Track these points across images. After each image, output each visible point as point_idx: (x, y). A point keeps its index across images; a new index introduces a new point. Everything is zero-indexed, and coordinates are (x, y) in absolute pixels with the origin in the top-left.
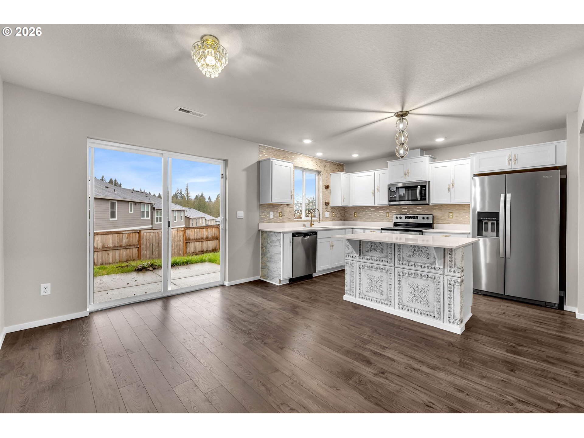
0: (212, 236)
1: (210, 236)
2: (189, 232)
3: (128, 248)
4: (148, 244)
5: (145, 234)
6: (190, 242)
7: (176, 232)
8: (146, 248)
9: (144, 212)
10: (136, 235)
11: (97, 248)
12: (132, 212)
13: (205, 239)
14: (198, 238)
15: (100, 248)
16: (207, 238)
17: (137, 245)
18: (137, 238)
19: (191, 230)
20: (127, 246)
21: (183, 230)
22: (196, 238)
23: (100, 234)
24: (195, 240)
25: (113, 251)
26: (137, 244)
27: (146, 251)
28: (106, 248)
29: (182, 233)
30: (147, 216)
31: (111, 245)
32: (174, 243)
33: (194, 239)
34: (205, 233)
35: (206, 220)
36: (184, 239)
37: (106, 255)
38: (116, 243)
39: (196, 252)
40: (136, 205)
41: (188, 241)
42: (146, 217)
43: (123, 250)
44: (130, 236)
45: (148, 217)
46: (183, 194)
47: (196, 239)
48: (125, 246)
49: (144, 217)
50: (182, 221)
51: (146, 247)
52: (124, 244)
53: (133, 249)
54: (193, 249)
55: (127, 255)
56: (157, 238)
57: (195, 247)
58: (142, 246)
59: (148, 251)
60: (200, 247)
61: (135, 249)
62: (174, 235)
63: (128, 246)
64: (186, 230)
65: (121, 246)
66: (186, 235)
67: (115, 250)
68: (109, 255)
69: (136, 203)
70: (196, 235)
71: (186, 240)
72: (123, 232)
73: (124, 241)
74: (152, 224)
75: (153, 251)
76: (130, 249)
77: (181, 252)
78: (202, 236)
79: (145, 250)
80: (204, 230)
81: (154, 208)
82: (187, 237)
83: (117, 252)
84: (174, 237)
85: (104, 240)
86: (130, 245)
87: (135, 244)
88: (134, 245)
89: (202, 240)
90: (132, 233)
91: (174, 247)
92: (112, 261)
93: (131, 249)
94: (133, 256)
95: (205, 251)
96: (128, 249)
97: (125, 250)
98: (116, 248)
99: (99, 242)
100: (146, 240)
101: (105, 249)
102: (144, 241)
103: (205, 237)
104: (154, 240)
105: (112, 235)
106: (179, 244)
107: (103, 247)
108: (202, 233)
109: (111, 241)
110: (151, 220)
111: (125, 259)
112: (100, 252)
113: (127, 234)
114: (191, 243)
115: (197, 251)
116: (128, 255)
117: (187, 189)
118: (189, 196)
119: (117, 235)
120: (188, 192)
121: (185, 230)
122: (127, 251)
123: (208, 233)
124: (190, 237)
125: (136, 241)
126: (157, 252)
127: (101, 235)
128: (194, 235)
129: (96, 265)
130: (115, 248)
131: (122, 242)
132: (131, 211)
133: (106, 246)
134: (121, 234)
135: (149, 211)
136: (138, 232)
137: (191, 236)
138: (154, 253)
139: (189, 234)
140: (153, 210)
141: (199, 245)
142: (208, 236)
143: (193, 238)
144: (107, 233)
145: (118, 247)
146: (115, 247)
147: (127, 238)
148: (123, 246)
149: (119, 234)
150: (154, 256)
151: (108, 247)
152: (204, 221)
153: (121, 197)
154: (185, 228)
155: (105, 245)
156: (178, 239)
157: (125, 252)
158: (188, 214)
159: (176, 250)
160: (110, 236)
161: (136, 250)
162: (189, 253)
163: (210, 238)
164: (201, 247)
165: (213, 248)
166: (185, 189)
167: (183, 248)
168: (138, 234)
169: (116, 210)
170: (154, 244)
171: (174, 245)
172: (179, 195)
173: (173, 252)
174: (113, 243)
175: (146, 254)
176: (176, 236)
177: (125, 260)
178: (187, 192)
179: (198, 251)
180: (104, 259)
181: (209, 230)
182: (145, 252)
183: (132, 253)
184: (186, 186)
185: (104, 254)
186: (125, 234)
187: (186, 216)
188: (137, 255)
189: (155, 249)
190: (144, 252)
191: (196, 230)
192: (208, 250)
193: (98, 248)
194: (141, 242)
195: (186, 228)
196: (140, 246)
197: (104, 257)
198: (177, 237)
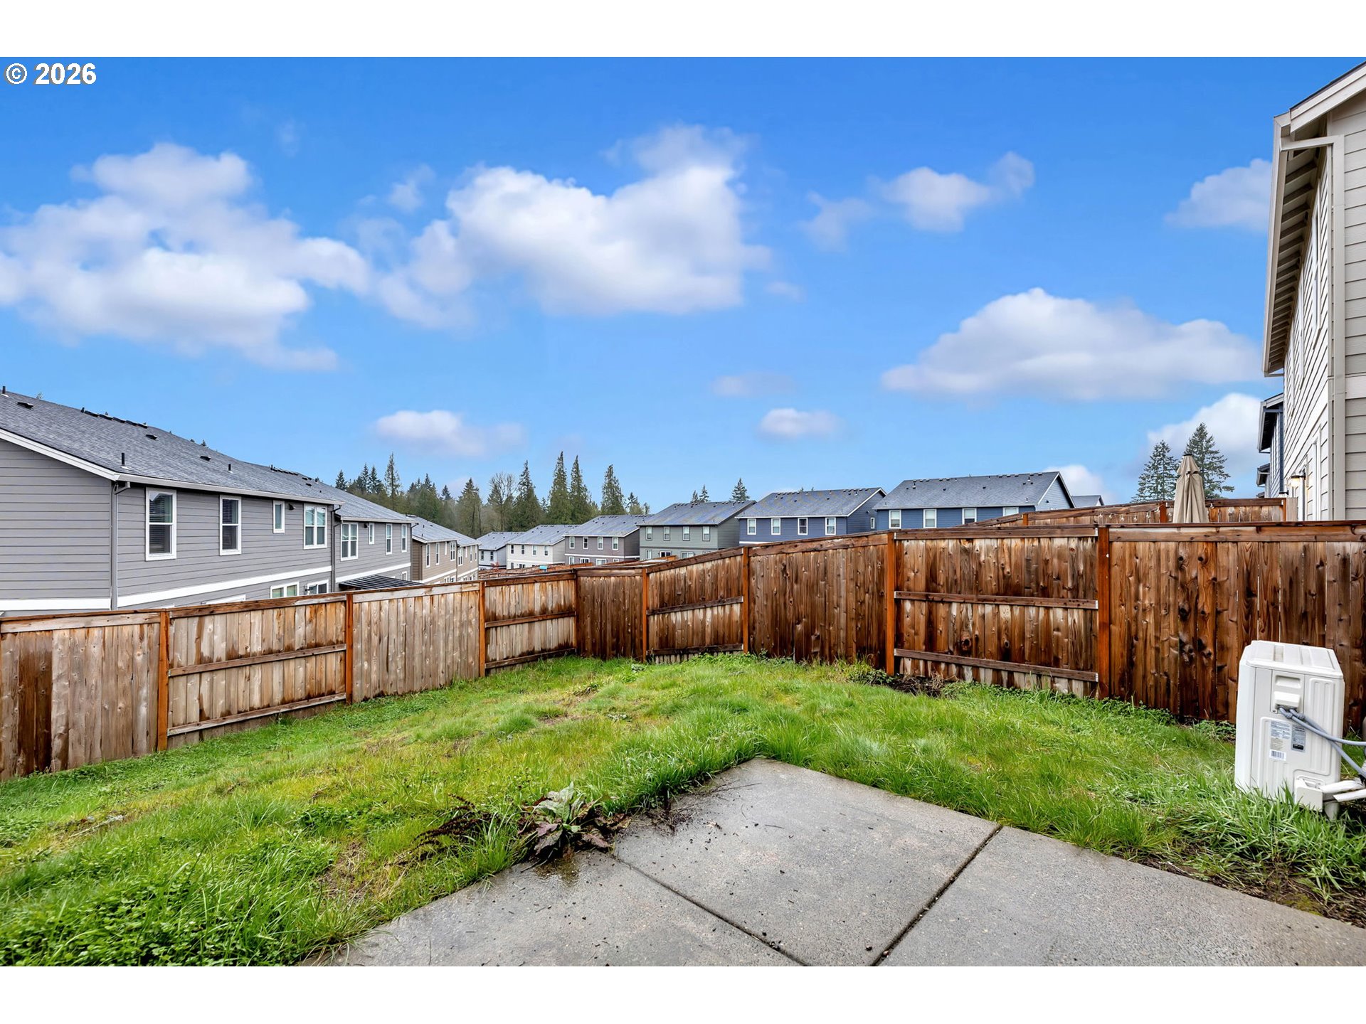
0: (559, 606)
1: (551, 605)
2: (493, 593)
3: (313, 655)
4: (375, 639)
5: (366, 604)
6: (496, 627)
7: (459, 595)
8: (369, 651)
9: (312, 528)
10: (338, 611)
11: (211, 661)
12: (282, 530)
13: (538, 615)
14: (519, 613)
15: (219, 660)
16: (544, 611)
17: (342, 642)
18: (342, 621)
19: (499, 588)
20: (310, 646)
21: (477, 588)
22: (513, 612)
23: (221, 610)
24: (514, 619)
25: (263, 665)
26: (340, 639)
27: (369, 661)
28: (241, 657)
29: (473, 600)
30: (321, 541)
31: (257, 648)
32: (451, 632)
33: (509, 617)
34: (537, 597)
35: (458, 547)
36: (482, 618)
37: (242, 682)
38: (275, 641)
39: (513, 657)
40: (291, 508)
41: (492, 621)
42: (318, 543)
43: (297, 660)
44: (318, 614)
45: (323, 543)
46: (378, 481)
47: (515, 616)
48: (302, 649)
49: (312, 543)
50: (405, 551)
51: (369, 649)
52: (298, 642)
53: (329, 656)
54: (506, 648)
55: (308, 677)
56: (402, 617)
57: (511, 641)
58: (358, 647)
59: (373, 662)
60: (525, 643)
61: (333, 656)
62: (451, 606)
63: (313, 648)
64: (487, 590)
65: (289, 649)
66: (487, 604)
67: (268, 665)
68: (249, 680)
69: (291, 504)
70: (513, 603)
71: (486, 621)
72: (298, 603)
73: (300, 631)
74: (332, 562)
75: (390, 659)
76: (318, 657)
77: (471, 660)
78: (531, 606)
79: (364, 657)
80: (537, 586)
81: (337, 519)
82: (488, 611)
83: (277, 671)
84: (451, 612)
85: (235, 632)
86: (317, 645)
87: (334, 640)
88: (332, 644)
89: (529, 617)
90: (326, 603)
91: (450, 645)
92: (262, 700)
93: (323, 656)
94: (329, 681)
95: (539, 652)
96: (314, 658)
97: (303, 661)
98: (272, 658)
99: (216, 637)
100: (370, 624)
101: (238, 662)
102: (361, 630)
103: (537, 609)
104: (393, 625)
105: (260, 612)
106: (466, 635)
107: (232, 655)
108: (531, 596)
109: (257, 633)
110: (329, 550)
111: (300, 693)
112: (221, 675)
113: (308, 610)
114: (499, 629)
115: (517, 654)
116: (311, 678)
117: (391, 468)
118: (397, 486)
119: (276, 611)
120: (395, 475)
121: (483, 590)
122: (308, 665)
123: (547, 596)
124: (497, 611)
125: (337, 628)
126: (400, 664)
127: (225, 616)
128: (509, 603)
129: (208, 718)
130: (270, 656)
131: (293, 636)
132: (278, 526)
133: (241, 652)
134: (291, 611)
135: (326, 526)
136: (345, 602)
137: (500, 608)
138: (392, 667)
139: (495, 600)
140: (334, 524)
141: (522, 634)
142: (547, 604)
143: (506, 613)
144: (246, 606)
145: (279, 652)
146: (271, 652)
147: (311, 621)
148: (297, 648)
149: (284, 607)
150: (392, 677)
151: (247, 655)
152: (454, 550)
153: (250, 485)
154: (483, 584)
155: (236, 648)
156: (464, 618)
157: (301, 670)
158: (418, 534)
159: (456, 654)
160: (256, 617)
161: (336, 660)
162: (495, 660)
163: (552, 612)
164: (529, 639)
165: (561, 642)
166: (387, 468)
167: (478, 645)
168: (343, 607)
169: (239, 525)
170: (393, 636)
171: (451, 638)
172: (369, 483)
173: (449, 661)
174: (263, 640)
175: (369, 672)
176: (458, 609)
177: (303, 695)
178: (392, 474)
179: (518, 652)
180: (232, 696)
181: (550, 587)
182: (366, 665)
183: (324, 669)
184: (389, 459)
185: (233, 679)
186: (302, 609)
187: (413, 537)
188: (339, 677)
189: (395, 654)
190: (362, 666)
191: (512, 588)
192: (548, 647)
193: (215, 660)
194: (352, 633)
195: (487, 581)
196: (351, 647)
197: (232, 689)
198: (459, 613)
